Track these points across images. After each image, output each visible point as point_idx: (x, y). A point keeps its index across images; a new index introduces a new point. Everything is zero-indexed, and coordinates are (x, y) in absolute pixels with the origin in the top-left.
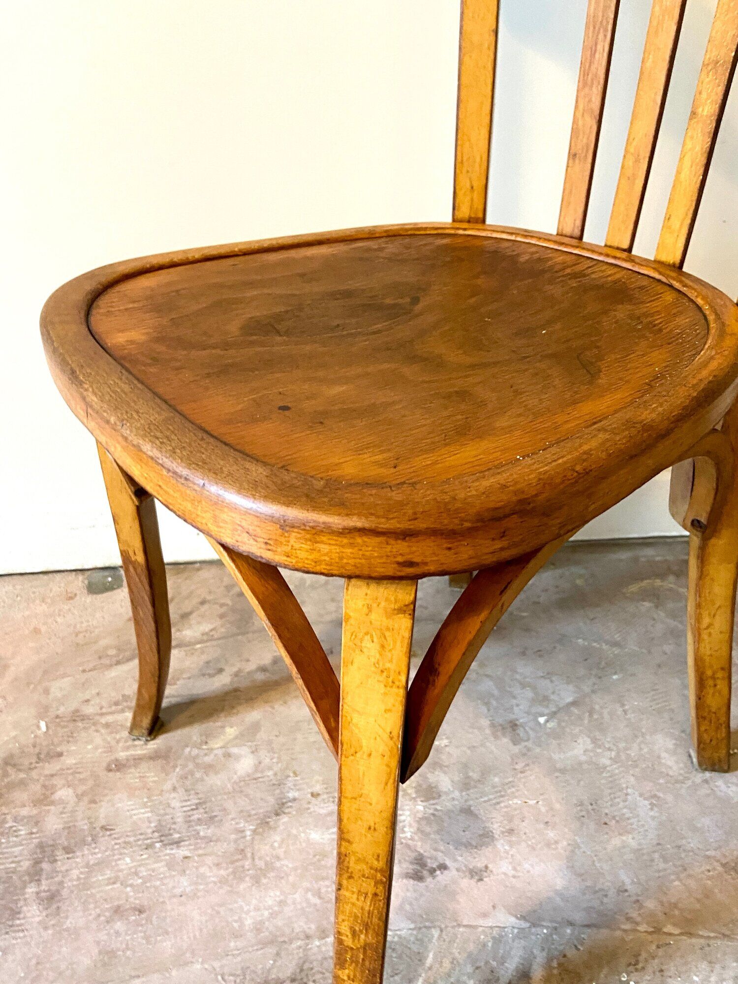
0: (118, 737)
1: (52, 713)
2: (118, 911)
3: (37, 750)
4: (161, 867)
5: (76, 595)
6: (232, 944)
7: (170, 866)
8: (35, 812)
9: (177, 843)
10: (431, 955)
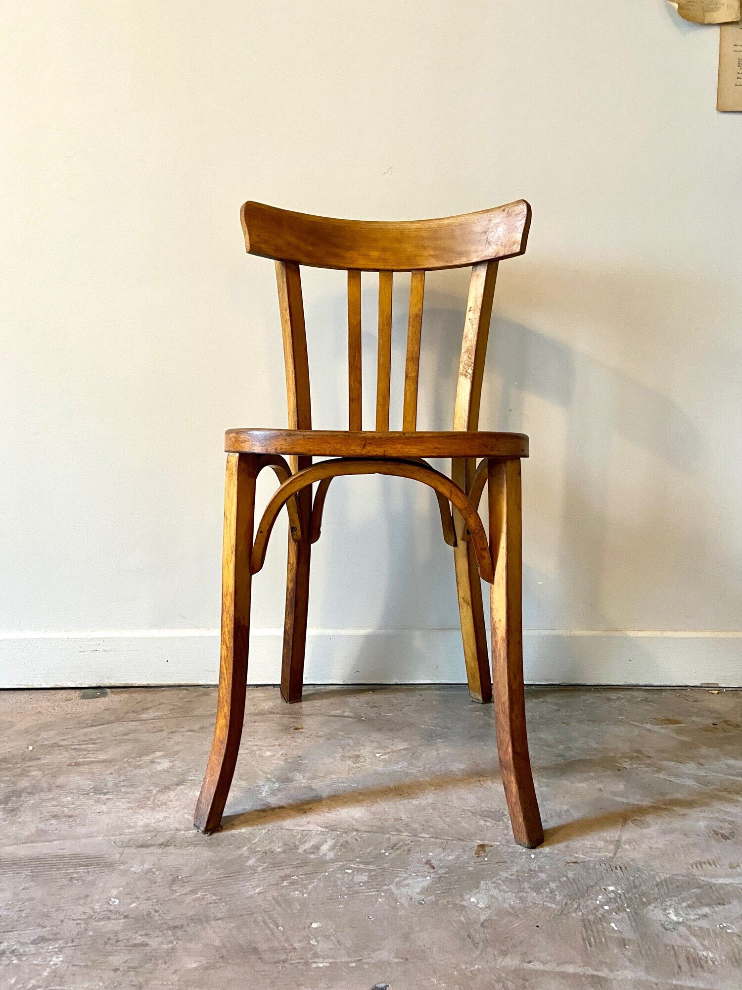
0: (80, 754)
1: (38, 744)
3: (23, 757)
4: (91, 802)
5: (72, 699)
7: (97, 801)
8: (13, 779)
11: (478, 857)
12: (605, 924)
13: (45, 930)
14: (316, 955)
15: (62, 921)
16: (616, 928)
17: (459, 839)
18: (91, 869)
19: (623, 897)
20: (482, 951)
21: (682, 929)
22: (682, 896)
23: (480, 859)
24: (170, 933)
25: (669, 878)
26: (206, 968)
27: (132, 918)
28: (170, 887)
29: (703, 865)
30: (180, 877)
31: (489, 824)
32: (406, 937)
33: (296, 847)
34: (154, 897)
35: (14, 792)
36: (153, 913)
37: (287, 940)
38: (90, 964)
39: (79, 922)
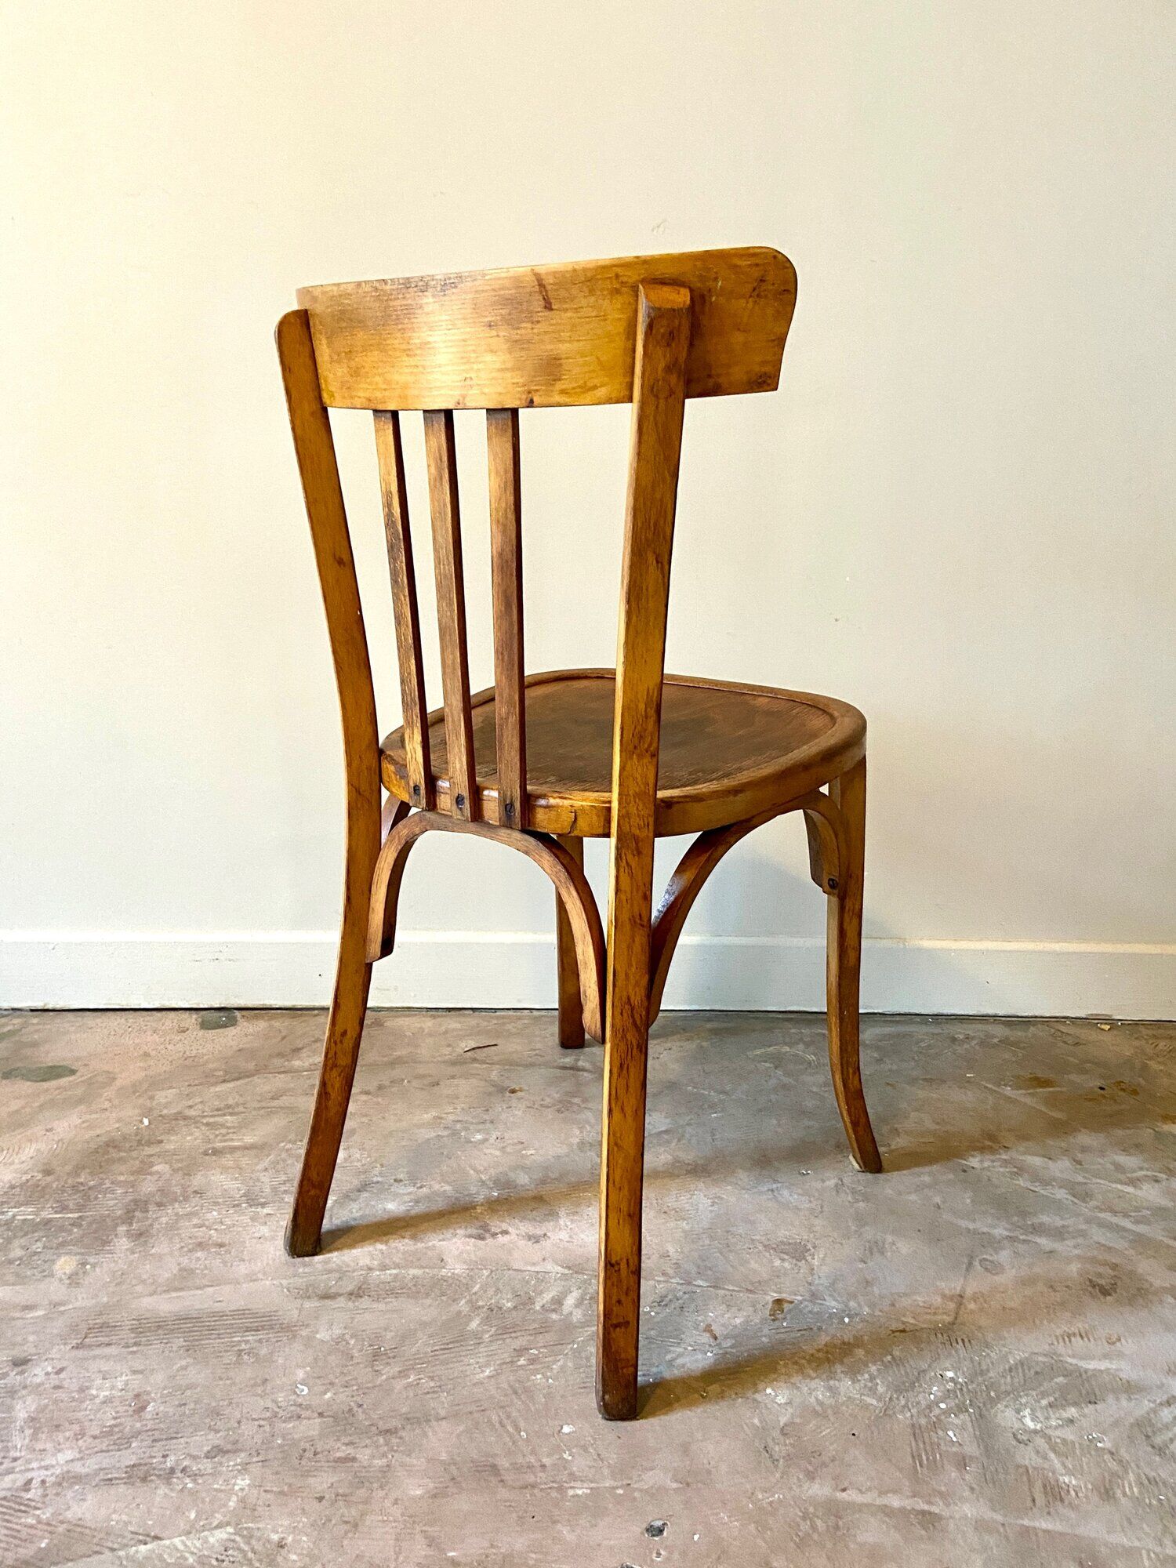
0: (217, 1132)
1: (156, 1113)
2: (201, 1245)
3: (138, 1138)
4: (246, 1219)
5: (188, 1029)
6: (301, 1270)
7: (253, 1219)
8: (132, 1178)
9: (263, 1205)
10: (478, 1286)
11: (774, 1320)
12: (940, 1433)
13: (218, 1435)
14: (573, 1477)
15: (239, 1422)
16: (954, 1439)
17: (747, 1290)
18: (261, 1335)
19: (965, 1389)
20: (783, 1473)
21: (1040, 1441)
22: (1042, 1389)
23: (777, 1323)
24: (381, 1440)
25: (1026, 1358)
26: (435, 1496)
27: (329, 1416)
28: (372, 1366)
29: (1073, 1339)
30: (382, 1349)
31: (786, 1265)
32: (685, 1449)
33: (531, 1301)
34: (353, 1382)
35: (135, 1201)
36: (355, 1409)
37: (533, 1452)
38: (286, 1488)
39: (262, 1423)
